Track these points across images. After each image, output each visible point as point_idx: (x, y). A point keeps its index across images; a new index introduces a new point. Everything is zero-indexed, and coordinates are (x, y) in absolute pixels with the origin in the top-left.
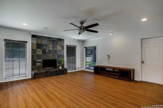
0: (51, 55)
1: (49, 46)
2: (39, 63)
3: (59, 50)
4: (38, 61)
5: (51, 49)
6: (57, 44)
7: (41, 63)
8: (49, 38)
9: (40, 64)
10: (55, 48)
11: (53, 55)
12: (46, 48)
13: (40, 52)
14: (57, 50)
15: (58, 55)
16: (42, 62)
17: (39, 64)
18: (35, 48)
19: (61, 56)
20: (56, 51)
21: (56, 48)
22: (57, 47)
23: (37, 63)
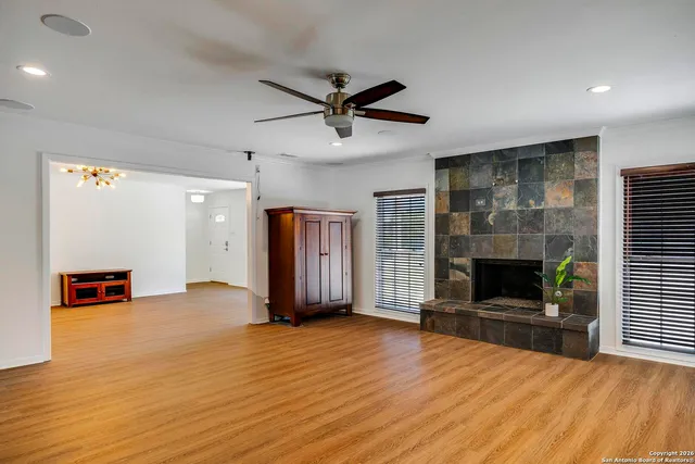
0: (509, 235)
1: (500, 195)
2: (458, 272)
3: (559, 211)
4: (456, 261)
5: (512, 206)
6: (541, 178)
7: (468, 274)
8: (500, 153)
9: (463, 275)
10: (531, 202)
11: (523, 240)
12: (489, 203)
13: (462, 225)
14: (542, 211)
15: (550, 239)
16: (469, 270)
17: (460, 276)
18: (446, 211)
19: (571, 245)
20: (539, 214)
21: (540, 199)
22: (543, 193)
23: (451, 271)
